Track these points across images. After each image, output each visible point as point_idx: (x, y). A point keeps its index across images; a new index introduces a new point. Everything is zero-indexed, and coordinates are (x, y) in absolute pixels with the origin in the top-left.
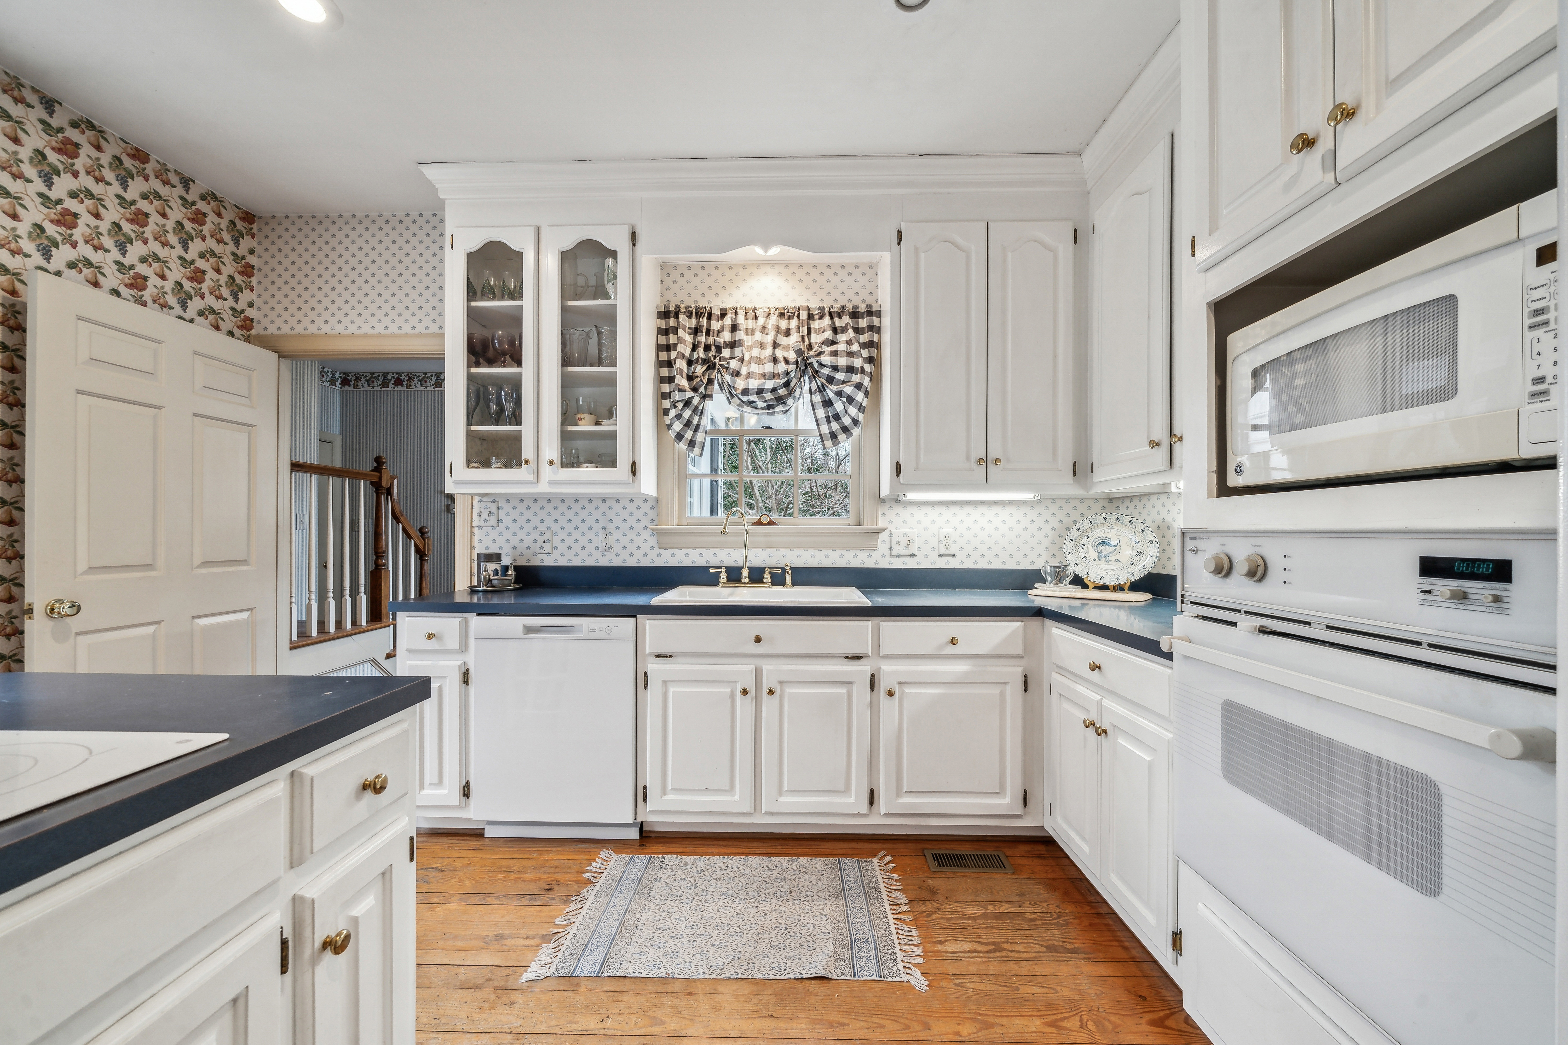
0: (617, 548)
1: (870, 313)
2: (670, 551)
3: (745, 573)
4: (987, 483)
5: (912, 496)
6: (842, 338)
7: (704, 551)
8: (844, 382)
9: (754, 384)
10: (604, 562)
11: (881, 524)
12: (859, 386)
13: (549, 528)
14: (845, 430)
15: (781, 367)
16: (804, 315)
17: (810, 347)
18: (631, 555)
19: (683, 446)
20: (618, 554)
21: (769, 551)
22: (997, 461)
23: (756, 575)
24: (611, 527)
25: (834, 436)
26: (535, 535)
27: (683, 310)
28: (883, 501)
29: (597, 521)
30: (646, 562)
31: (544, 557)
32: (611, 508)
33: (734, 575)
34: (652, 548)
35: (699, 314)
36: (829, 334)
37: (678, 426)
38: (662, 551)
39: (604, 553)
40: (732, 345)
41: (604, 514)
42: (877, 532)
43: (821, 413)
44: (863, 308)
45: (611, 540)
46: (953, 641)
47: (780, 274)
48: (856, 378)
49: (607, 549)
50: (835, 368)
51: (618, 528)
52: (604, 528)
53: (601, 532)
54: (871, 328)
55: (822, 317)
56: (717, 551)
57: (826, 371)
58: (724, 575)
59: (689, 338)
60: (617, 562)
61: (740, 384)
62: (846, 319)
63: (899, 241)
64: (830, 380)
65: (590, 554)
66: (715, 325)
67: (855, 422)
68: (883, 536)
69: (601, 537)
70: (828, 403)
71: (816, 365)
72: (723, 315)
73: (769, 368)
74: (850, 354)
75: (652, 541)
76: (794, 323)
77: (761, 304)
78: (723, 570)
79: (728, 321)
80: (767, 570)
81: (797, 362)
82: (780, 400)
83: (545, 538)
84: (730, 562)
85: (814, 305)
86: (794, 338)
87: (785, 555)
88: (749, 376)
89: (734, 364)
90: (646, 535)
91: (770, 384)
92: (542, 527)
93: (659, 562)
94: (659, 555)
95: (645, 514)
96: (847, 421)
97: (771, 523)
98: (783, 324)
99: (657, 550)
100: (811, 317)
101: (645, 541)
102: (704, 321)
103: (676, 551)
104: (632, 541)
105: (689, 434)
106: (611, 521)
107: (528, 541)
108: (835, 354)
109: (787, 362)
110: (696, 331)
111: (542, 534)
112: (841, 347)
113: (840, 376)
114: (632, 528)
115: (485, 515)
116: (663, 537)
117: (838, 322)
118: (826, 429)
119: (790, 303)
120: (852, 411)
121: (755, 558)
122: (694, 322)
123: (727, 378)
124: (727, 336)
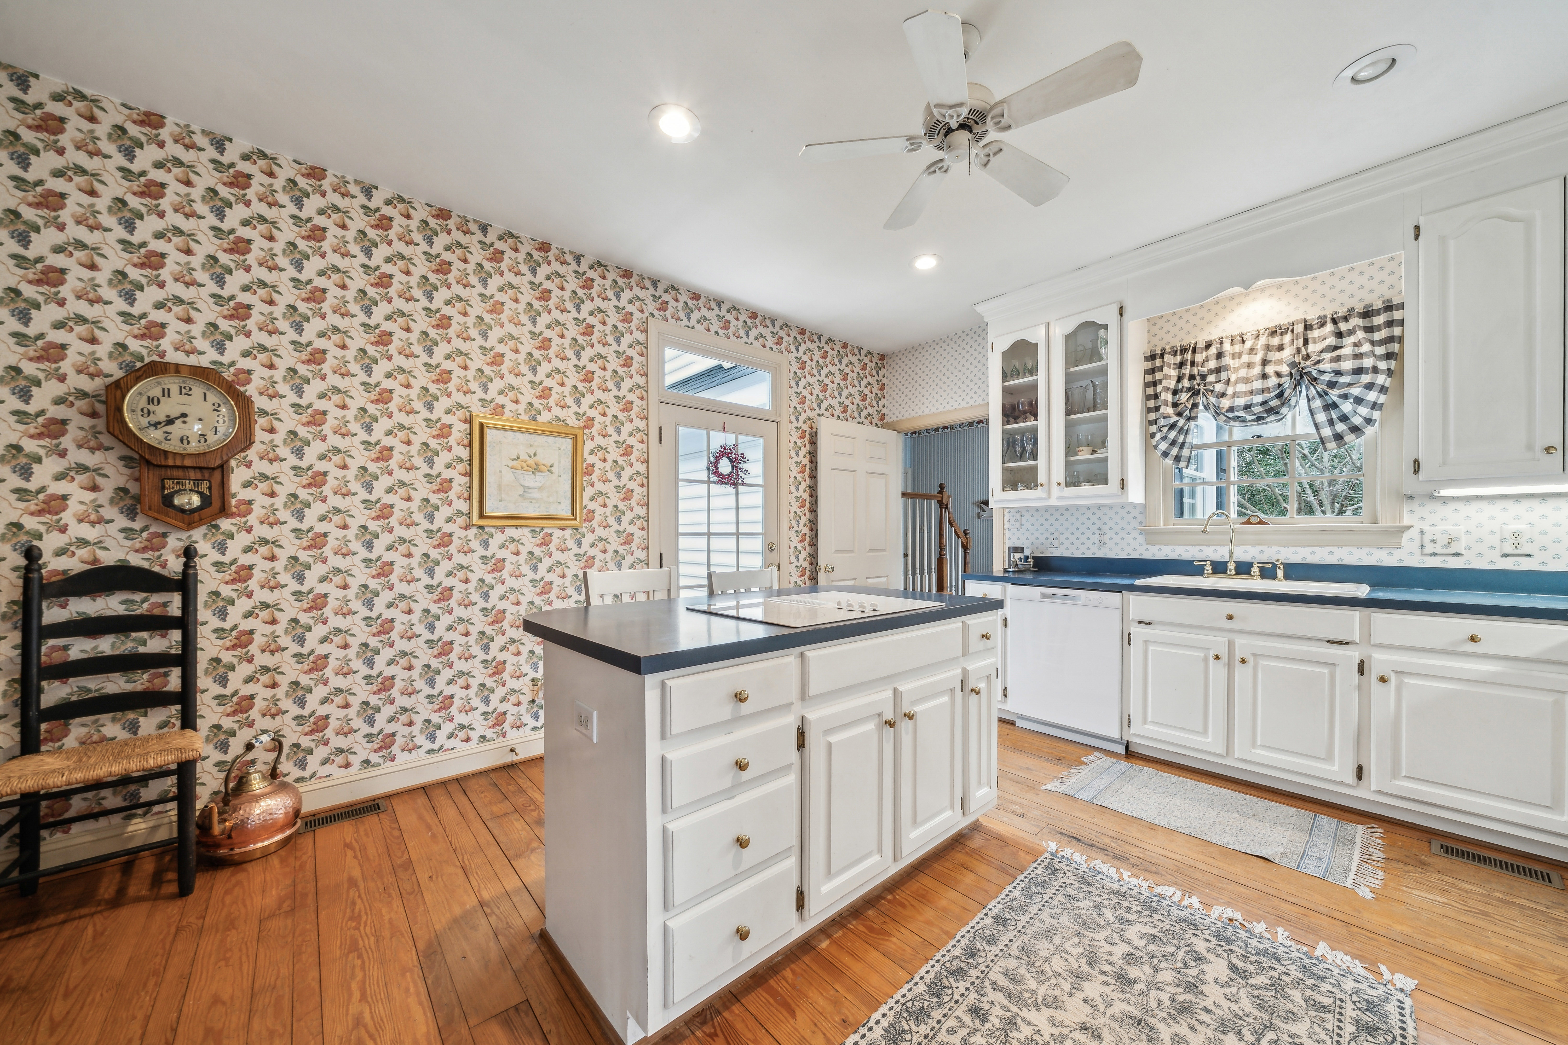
0: (1110, 544)
1: (1390, 308)
2: (1157, 547)
3: (1231, 566)
5: (1445, 492)
6: (1349, 341)
7: (1190, 548)
8: (1350, 385)
9: (1240, 401)
10: (1100, 554)
11: (1407, 521)
12: (1370, 386)
13: (1057, 529)
14: (1355, 429)
15: (1273, 382)
16: (1299, 328)
17: (1307, 357)
18: (1123, 549)
19: (1169, 461)
20: (1111, 549)
21: (1259, 548)
23: (1244, 569)
24: (1106, 528)
25: (1339, 437)
26: (1047, 535)
27: (1168, 350)
28: (1409, 498)
29: (1094, 524)
30: (1135, 556)
31: (1054, 550)
32: (1105, 513)
33: (1219, 568)
34: (1141, 544)
35: (1184, 351)
36: (1331, 341)
37: (1163, 446)
38: (1150, 547)
39: (1100, 548)
40: (1218, 370)
41: (1100, 519)
42: (1401, 530)
43: (1322, 417)
44: (1379, 305)
45: (1106, 538)
47: (1271, 295)
48: (1366, 379)
49: (1102, 545)
50: (1339, 373)
51: (1111, 529)
52: (1100, 529)
53: (1097, 532)
54: (1390, 323)
55: (1322, 325)
56: (1203, 547)
57: (1326, 377)
58: (1208, 568)
59: (1174, 373)
60: (1111, 555)
61: (1226, 403)
62: (1355, 321)
63: (1417, 237)
64: (1332, 385)
65: (1088, 549)
66: (1200, 357)
67: (1368, 421)
68: (1410, 534)
69: (1097, 536)
70: (1331, 407)
71: (1314, 373)
72: (1208, 346)
73: (1257, 384)
74: (1358, 356)
75: (1141, 539)
76: (1288, 338)
77: (1249, 329)
78: (1208, 563)
79: (1213, 350)
80: (1255, 565)
81: (1291, 374)
82: (1273, 410)
83: (1054, 536)
84: (1217, 557)
85: (1312, 316)
86: (1288, 352)
87: (1278, 552)
88: (1235, 395)
89: (1219, 387)
90: (1135, 534)
91: (1258, 399)
92: (1052, 529)
93: (1147, 556)
94: (1147, 550)
95: (1135, 518)
96: (1357, 421)
97: (1261, 523)
98: (1275, 341)
99: (1145, 546)
100: (1308, 327)
101: (1135, 539)
102: (1189, 356)
103: (1162, 547)
104: (1123, 539)
105: (1175, 451)
106: (1105, 524)
107: (1042, 539)
108: (1338, 359)
109: (1279, 375)
110: (1180, 366)
111: (1052, 534)
112: (1347, 350)
113: (1345, 379)
114: (1123, 529)
115: (1012, 521)
116: (1151, 536)
117: (1343, 326)
118: (1327, 432)
119: (1283, 321)
120: (1363, 411)
121: (1243, 554)
122: (1179, 358)
123: (1213, 400)
124: (1212, 364)
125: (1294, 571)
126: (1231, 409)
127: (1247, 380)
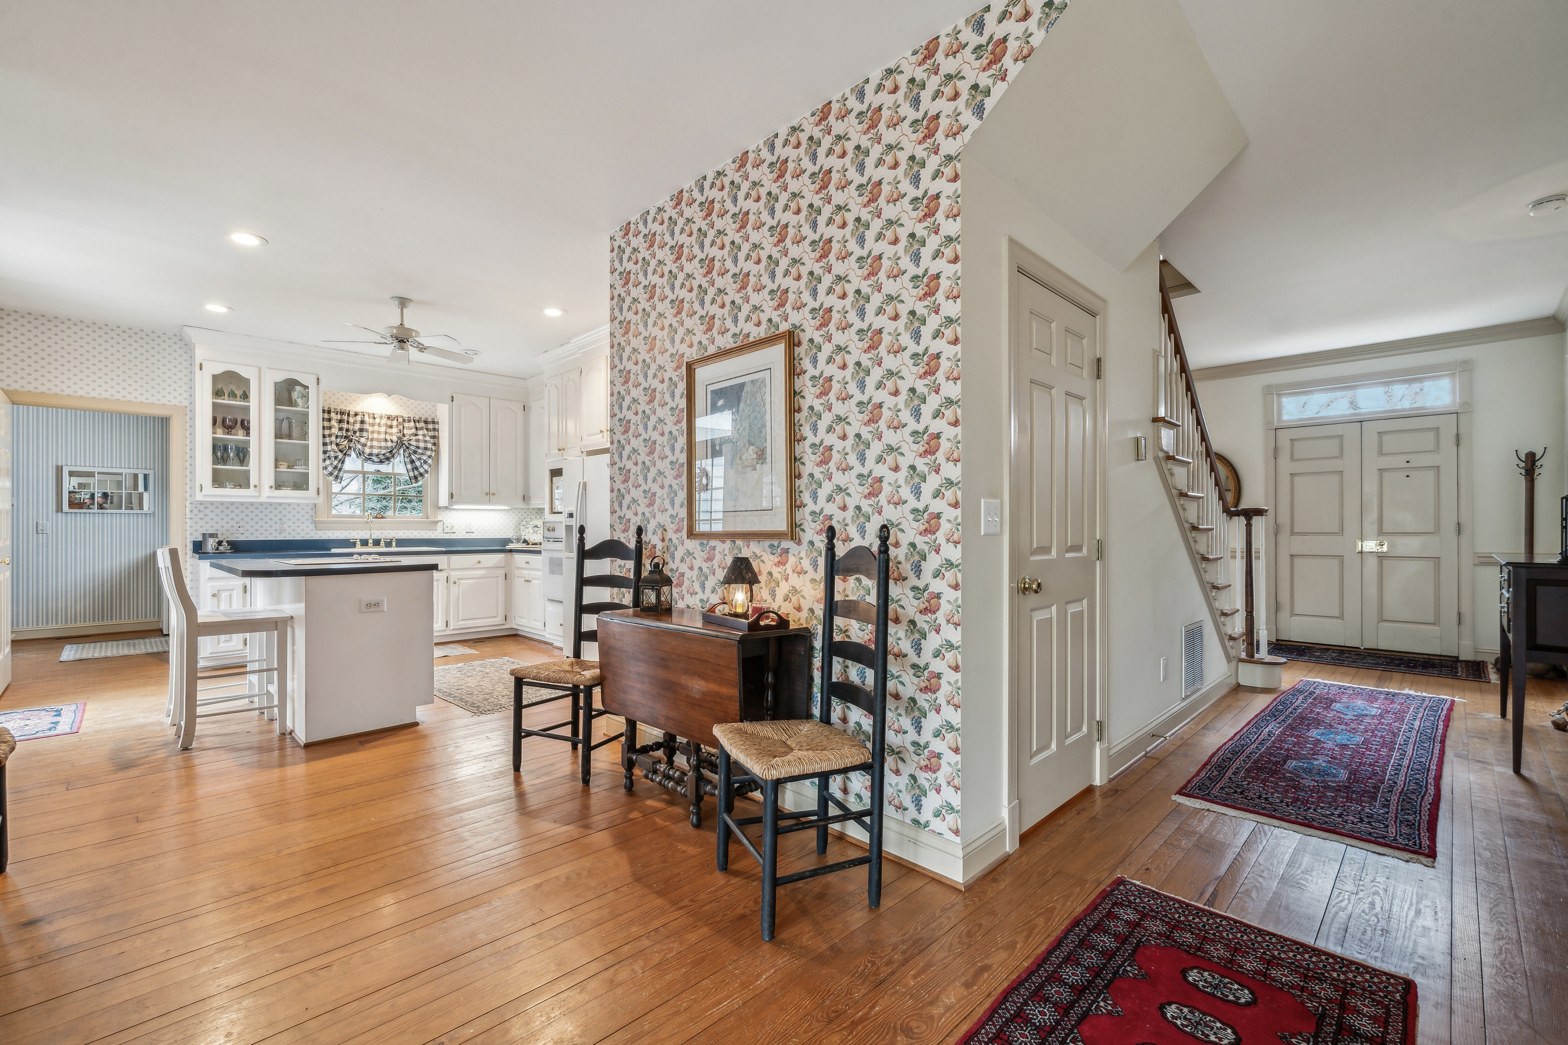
0: (289, 530)
1: (434, 422)
2: (323, 532)
3: (371, 541)
4: (490, 502)
5: (455, 507)
6: (420, 432)
8: (421, 454)
9: (375, 451)
10: (280, 537)
11: (439, 518)
12: (430, 457)
13: (242, 519)
14: (421, 475)
15: (389, 444)
16: (400, 420)
17: (404, 435)
18: (298, 534)
19: (331, 478)
20: (289, 533)
21: (380, 531)
22: (494, 494)
23: (377, 543)
24: (285, 519)
25: (416, 478)
26: (233, 523)
27: (333, 410)
28: (440, 508)
29: (275, 516)
30: (308, 537)
31: (239, 535)
32: (285, 509)
33: (364, 543)
34: (311, 530)
35: (342, 413)
36: (414, 431)
37: (330, 469)
38: (318, 532)
39: (280, 533)
40: (361, 430)
41: (280, 512)
42: (437, 522)
43: (409, 467)
44: (430, 420)
45: (286, 526)
46: (479, 562)
47: (389, 399)
48: (428, 453)
49: (282, 531)
50: (418, 447)
51: (289, 519)
52: (280, 520)
53: (278, 522)
54: (434, 430)
55: (409, 421)
56: (351, 531)
57: (413, 448)
58: (358, 543)
59: (336, 425)
60: (289, 538)
61: (366, 450)
62: (422, 425)
63: (452, 401)
64: (415, 452)
65: (271, 534)
66: (351, 420)
67: (426, 472)
68: (440, 524)
69: (278, 524)
70: (412, 462)
71: (407, 444)
72: (356, 415)
73: (383, 444)
74: (425, 441)
75: (312, 526)
76: (395, 423)
77: (377, 412)
78: (358, 541)
79: (359, 418)
80: (382, 541)
81: (397, 442)
82: (388, 459)
83: (240, 525)
84: (362, 538)
85: (406, 416)
86: (395, 430)
88: (371, 447)
89: (363, 440)
90: (307, 523)
91: (383, 452)
92: (237, 519)
93: (316, 537)
94: (316, 534)
95: (307, 512)
96: (421, 470)
97: (382, 517)
98: (389, 423)
99: (314, 531)
100: (404, 421)
101: (307, 527)
102: (345, 417)
103: (326, 532)
104: (298, 527)
105: (336, 473)
106: (285, 516)
107: (227, 527)
108: (418, 441)
109: (392, 441)
110: (341, 421)
111: (237, 523)
112: (421, 437)
113: (420, 451)
114: (298, 520)
115: (196, 511)
116: (317, 525)
117: (418, 425)
118: (411, 474)
119: (394, 414)
120: (426, 467)
121: (376, 535)
122: (339, 417)
123: (360, 447)
124: (357, 426)
125: (401, 542)
126: (370, 454)
127: (379, 440)
